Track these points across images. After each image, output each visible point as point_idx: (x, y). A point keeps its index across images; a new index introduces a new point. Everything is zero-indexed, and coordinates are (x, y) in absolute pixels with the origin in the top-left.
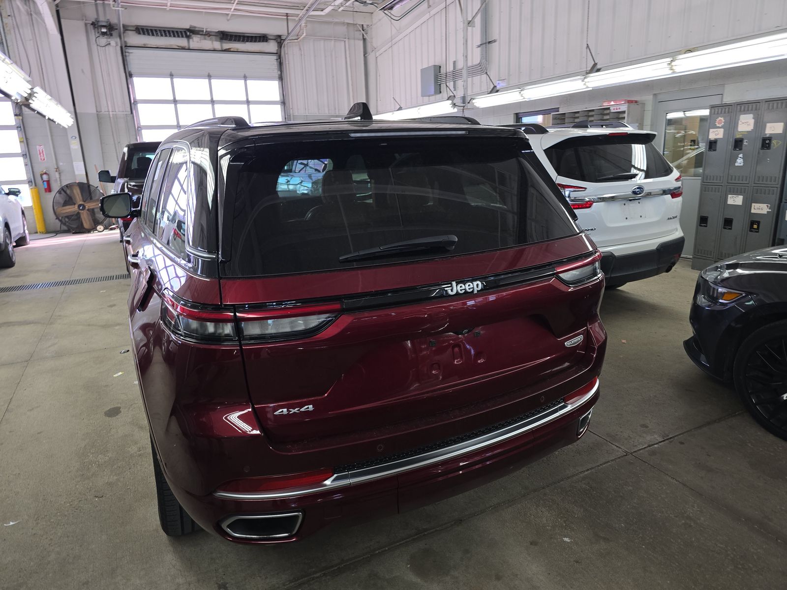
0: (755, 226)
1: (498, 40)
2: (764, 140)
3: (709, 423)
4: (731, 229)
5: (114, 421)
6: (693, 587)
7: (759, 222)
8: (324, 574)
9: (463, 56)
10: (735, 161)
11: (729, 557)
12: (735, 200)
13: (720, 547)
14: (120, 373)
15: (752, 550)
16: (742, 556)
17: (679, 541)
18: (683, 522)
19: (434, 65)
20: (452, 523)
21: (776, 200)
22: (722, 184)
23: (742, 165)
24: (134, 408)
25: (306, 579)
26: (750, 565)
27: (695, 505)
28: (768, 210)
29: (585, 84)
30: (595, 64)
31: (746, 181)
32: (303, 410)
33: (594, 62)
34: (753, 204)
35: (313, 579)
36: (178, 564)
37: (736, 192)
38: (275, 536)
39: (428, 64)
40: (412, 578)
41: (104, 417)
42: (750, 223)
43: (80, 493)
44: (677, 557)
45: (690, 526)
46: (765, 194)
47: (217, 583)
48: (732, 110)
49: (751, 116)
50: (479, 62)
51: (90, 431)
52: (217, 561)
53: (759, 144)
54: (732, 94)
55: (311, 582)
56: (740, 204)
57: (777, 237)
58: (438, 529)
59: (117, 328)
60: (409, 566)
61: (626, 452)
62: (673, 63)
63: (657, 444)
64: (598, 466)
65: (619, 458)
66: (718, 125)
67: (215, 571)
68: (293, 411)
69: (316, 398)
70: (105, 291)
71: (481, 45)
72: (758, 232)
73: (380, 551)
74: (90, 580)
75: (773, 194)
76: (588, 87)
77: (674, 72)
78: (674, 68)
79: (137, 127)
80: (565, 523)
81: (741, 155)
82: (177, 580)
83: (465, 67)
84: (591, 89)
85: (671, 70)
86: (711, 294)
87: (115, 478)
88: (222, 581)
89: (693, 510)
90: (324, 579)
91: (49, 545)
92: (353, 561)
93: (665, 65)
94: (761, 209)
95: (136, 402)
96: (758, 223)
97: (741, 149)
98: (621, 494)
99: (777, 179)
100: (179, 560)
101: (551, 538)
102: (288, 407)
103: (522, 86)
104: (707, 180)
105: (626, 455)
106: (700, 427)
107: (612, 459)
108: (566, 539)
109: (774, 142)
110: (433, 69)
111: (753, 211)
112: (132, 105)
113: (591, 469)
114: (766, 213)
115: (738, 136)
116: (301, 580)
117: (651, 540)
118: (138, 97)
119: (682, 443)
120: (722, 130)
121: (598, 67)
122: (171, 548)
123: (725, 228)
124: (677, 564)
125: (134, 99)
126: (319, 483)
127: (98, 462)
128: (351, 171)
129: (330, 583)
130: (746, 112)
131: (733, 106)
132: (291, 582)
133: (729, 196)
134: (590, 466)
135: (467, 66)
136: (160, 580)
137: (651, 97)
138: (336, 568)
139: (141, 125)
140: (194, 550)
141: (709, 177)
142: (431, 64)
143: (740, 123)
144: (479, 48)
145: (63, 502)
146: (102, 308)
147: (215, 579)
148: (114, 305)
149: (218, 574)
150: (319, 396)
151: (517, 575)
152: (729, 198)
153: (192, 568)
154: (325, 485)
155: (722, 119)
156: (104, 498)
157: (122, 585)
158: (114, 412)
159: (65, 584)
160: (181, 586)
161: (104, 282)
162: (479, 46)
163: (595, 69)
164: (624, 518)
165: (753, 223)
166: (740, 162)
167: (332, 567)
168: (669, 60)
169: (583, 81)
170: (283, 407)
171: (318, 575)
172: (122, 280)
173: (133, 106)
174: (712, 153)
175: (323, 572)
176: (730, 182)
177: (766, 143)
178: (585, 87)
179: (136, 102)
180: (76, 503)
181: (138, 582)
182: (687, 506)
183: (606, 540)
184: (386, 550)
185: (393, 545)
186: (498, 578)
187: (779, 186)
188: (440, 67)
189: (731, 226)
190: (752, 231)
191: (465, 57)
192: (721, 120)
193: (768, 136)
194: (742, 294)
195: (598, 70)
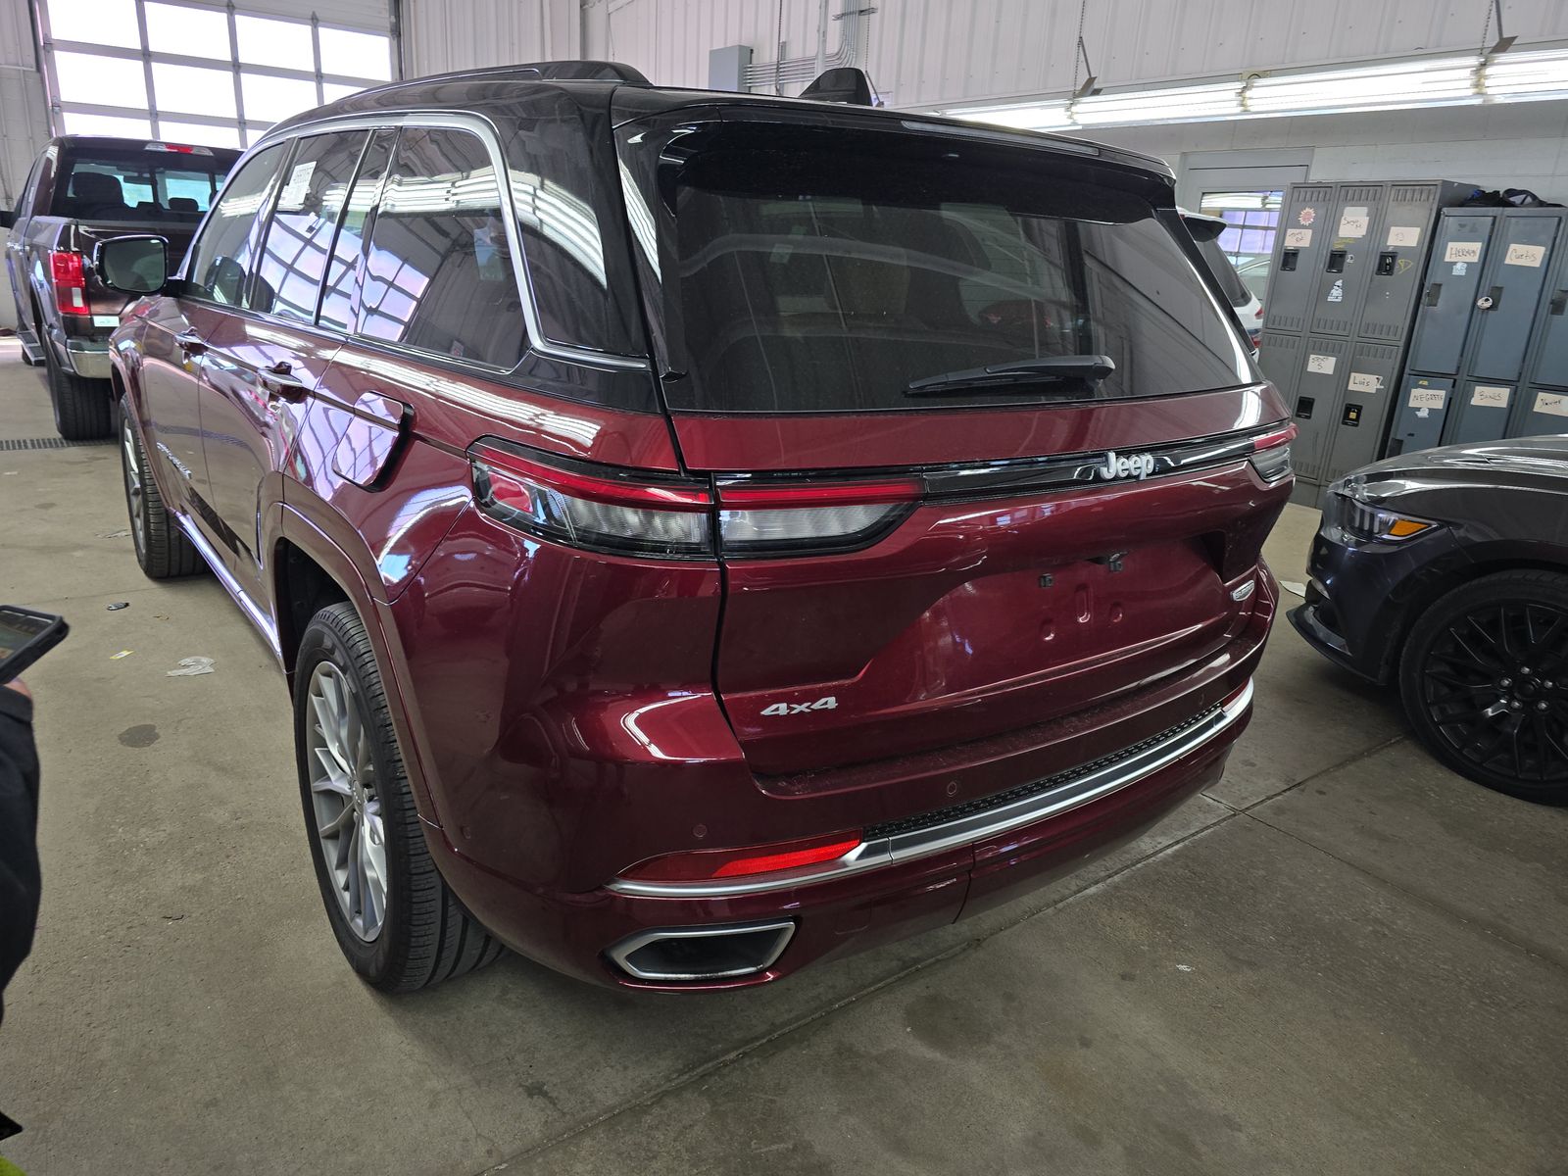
0: (1353, 415)
1: (879, 11)
2: (1383, 257)
3: (1353, 759)
4: (1309, 417)
5: (147, 754)
6: (1424, 1040)
7: (1361, 407)
8: (745, 1054)
9: (818, 31)
10: (1328, 293)
11: (1464, 986)
12: (1323, 365)
13: (1444, 969)
14: (125, 653)
15: (1497, 972)
16: (1484, 983)
17: (1375, 961)
18: (1370, 928)
19: (740, 46)
20: (963, 945)
21: (1393, 369)
22: (1301, 334)
23: (1339, 300)
24: (189, 728)
25: (710, 1065)
26: (1501, 997)
27: (1381, 899)
28: (1379, 387)
29: (1070, 117)
30: (1091, 80)
31: (1345, 330)
32: (817, 706)
33: (1090, 74)
34: (1353, 375)
35: (726, 1066)
36: (417, 1051)
37: (1325, 351)
38: (729, 973)
39: (726, 43)
40: (922, 1051)
41: (120, 746)
42: (1344, 408)
43: (124, 912)
44: (1380, 989)
45: (1385, 935)
46: (1375, 356)
47: (521, 1085)
48: (1334, 195)
49: (1365, 210)
50: (836, 51)
51: (98, 777)
52: (505, 1040)
53: (1374, 263)
54: (1326, 168)
55: (726, 1071)
56: (1330, 372)
57: (1392, 436)
58: (939, 957)
59: (78, 554)
60: (909, 1030)
61: (1232, 809)
62: (1248, 94)
63: (1279, 794)
64: (1193, 835)
65: (1224, 820)
66: (1302, 222)
67: (507, 1061)
68: (798, 708)
69: (841, 682)
70: (15, 473)
71: (843, 15)
72: (1357, 425)
73: (842, 1003)
74: (219, 1096)
75: (1390, 358)
76: (1075, 124)
77: (1246, 112)
78: (1249, 102)
79: (50, 105)
80: (1170, 938)
81: (1339, 283)
82: (428, 1085)
83: (820, 56)
84: (1080, 127)
85: (1242, 105)
86: (1357, 524)
87: (199, 876)
88: (530, 1081)
89: (1380, 908)
90: (747, 1063)
91: (89, 1025)
92: (795, 1025)
93: (1232, 95)
94: (1366, 383)
95: (188, 715)
96: (1359, 409)
97: (1340, 271)
98: (1251, 884)
99: (1400, 330)
100: (416, 1043)
101: (1155, 966)
102: (790, 699)
103: (939, 107)
104: (1273, 324)
105: (1234, 815)
106: (1341, 765)
107: (1213, 822)
108: (1183, 967)
109: (1400, 262)
110: (737, 53)
111: (1351, 387)
112: (41, 50)
113: (1183, 840)
114: (1374, 391)
115: (1338, 246)
116: (701, 1069)
117: (1328, 963)
118: (56, 34)
119: (1321, 793)
120: (1309, 233)
121: (1096, 86)
122: (389, 1020)
123: (1299, 416)
124: (1385, 1002)
125: (47, 37)
126: (833, 860)
127: (144, 843)
128: (874, 208)
129: (763, 1070)
130: (1356, 201)
131: (1334, 189)
132: (681, 1073)
133: (1312, 356)
134: (1180, 835)
135: (824, 54)
136: (387, 1085)
137: (1178, 157)
138: (765, 1041)
139: (63, 99)
140: (443, 1020)
141: (1277, 319)
142: (733, 41)
143: (1343, 221)
144: (838, 21)
145: (87, 933)
146: (23, 510)
147: (513, 1077)
148: (52, 505)
149: (515, 1067)
150: (847, 678)
151: (1117, 1036)
152: (1311, 360)
153: (451, 1056)
154: (845, 865)
155: (1311, 211)
156: (187, 920)
157: (303, 1101)
158: (141, 736)
159: (161, 1109)
160: (442, 1096)
161: (12, 452)
162: (838, 17)
163: (1090, 89)
164: (1270, 926)
165: (1349, 408)
166: (1336, 294)
167: (757, 1038)
168: (1239, 85)
169: (1068, 109)
170: (778, 699)
171: (732, 1055)
172: (49, 451)
173: (42, 53)
174: (1288, 274)
175: (741, 1051)
176: (1315, 330)
177: (1386, 263)
178: (1070, 121)
179: (50, 45)
180: (122, 933)
181: (338, 1093)
182: (1367, 901)
183: (1251, 965)
184: (852, 1002)
185: (865, 992)
186: (1085, 1043)
187: (1402, 343)
188: (752, 50)
189: (1311, 413)
190: (1346, 424)
191: (821, 35)
192: (1308, 214)
193: (1390, 249)
194: (1430, 525)
195: (1097, 92)
